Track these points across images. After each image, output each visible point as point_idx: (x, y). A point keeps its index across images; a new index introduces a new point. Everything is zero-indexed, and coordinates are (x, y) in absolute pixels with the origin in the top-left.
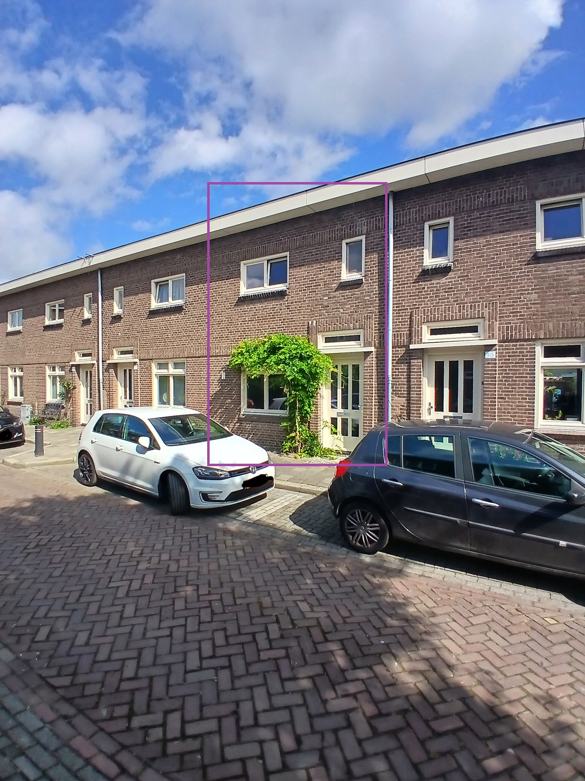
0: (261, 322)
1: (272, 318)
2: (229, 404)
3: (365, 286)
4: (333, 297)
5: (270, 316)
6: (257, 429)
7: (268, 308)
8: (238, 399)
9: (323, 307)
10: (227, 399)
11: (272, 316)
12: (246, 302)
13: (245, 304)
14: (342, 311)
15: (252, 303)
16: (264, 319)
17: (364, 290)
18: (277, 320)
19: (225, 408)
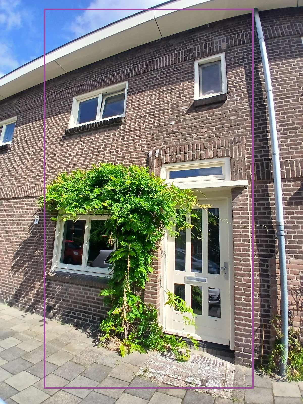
0: (88, 156)
1: (102, 151)
2: (38, 256)
3: (228, 104)
4: (183, 121)
5: (100, 148)
6: (69, 294)
7: (98, 141)
8: (49, 251)
9: (169, 134)
10: (36, 250)
11: (102, 148)
12: (73, 136)
13: (71, 138)
14: (195, 136)
15: (80, 136)
16: (92, 153)
17: (228, 108)
18: (108, 153)
19: (33, 262)
